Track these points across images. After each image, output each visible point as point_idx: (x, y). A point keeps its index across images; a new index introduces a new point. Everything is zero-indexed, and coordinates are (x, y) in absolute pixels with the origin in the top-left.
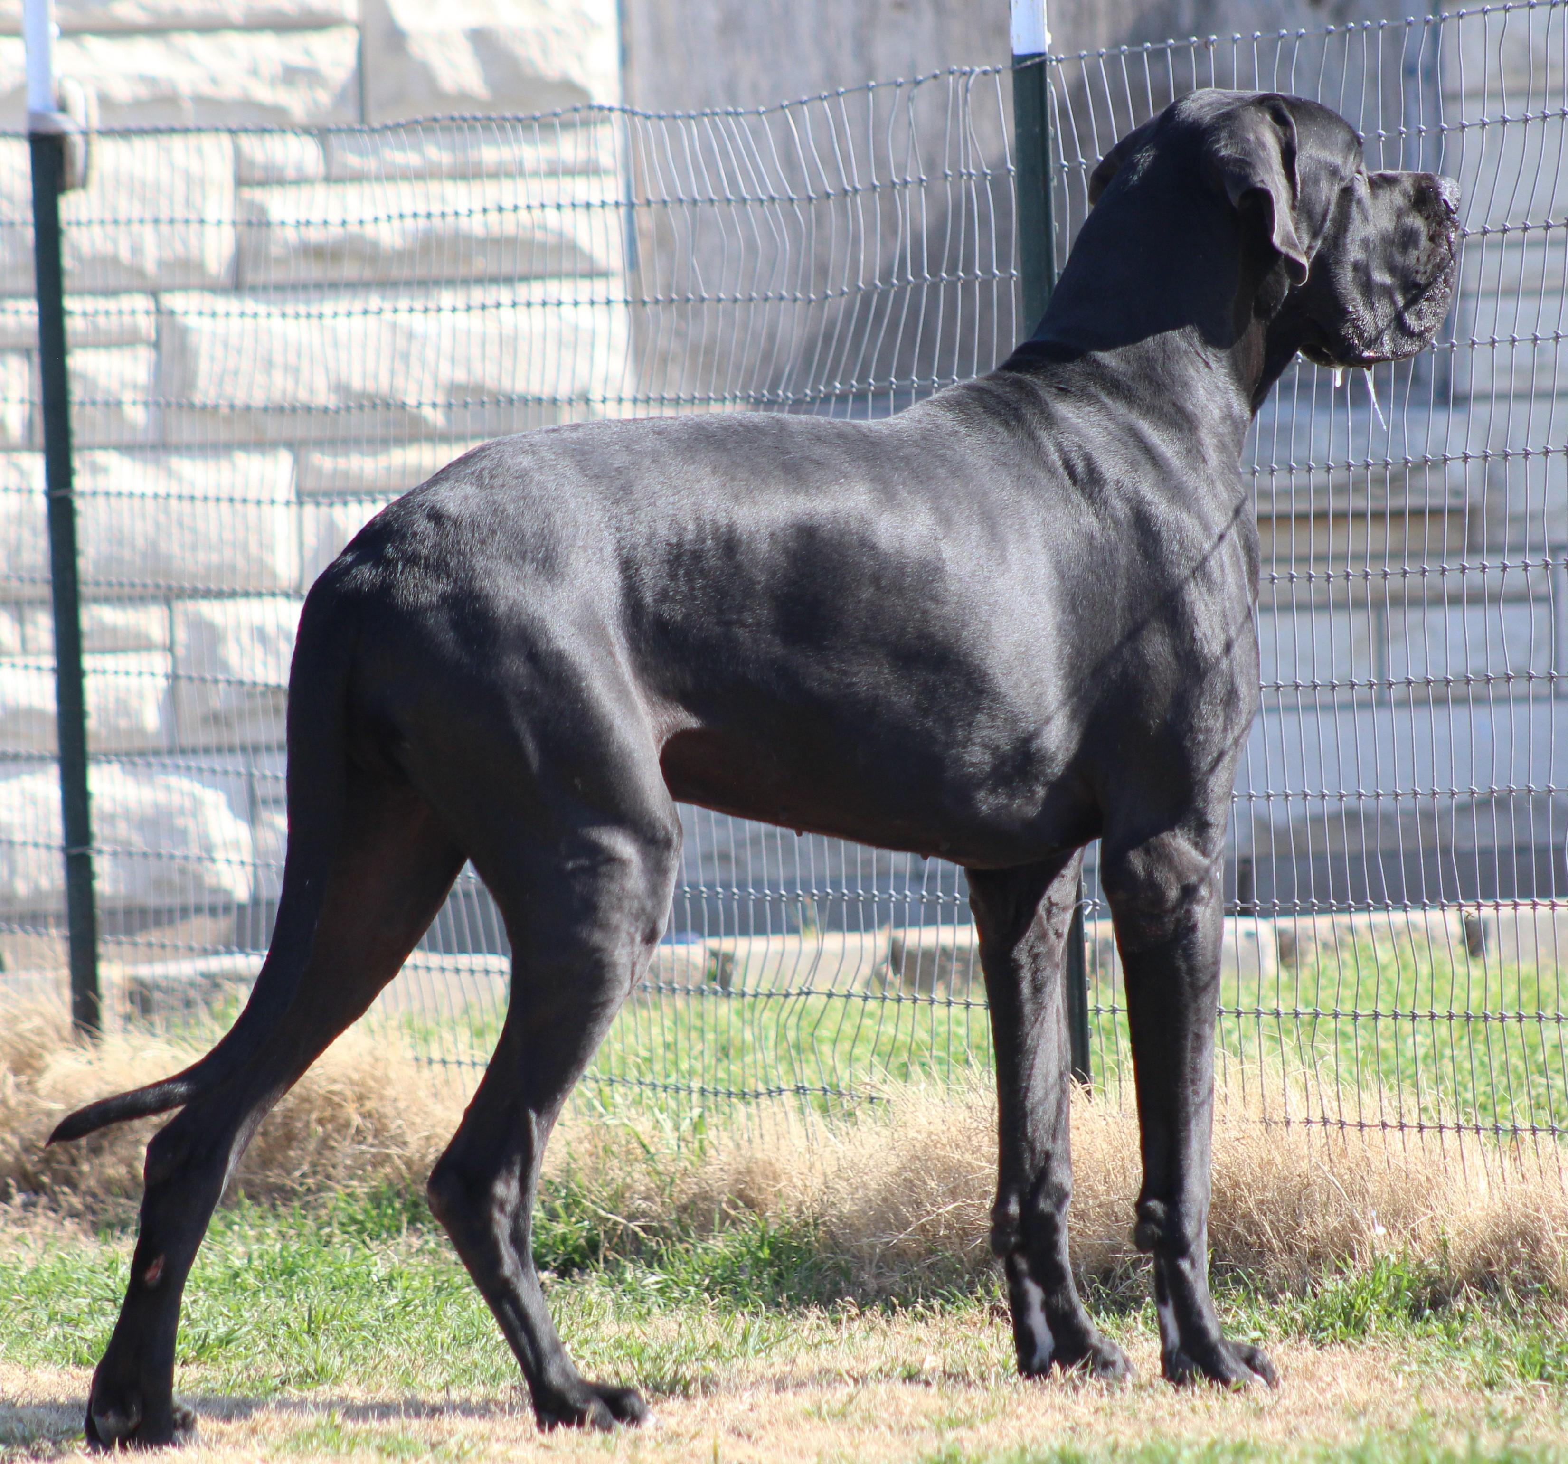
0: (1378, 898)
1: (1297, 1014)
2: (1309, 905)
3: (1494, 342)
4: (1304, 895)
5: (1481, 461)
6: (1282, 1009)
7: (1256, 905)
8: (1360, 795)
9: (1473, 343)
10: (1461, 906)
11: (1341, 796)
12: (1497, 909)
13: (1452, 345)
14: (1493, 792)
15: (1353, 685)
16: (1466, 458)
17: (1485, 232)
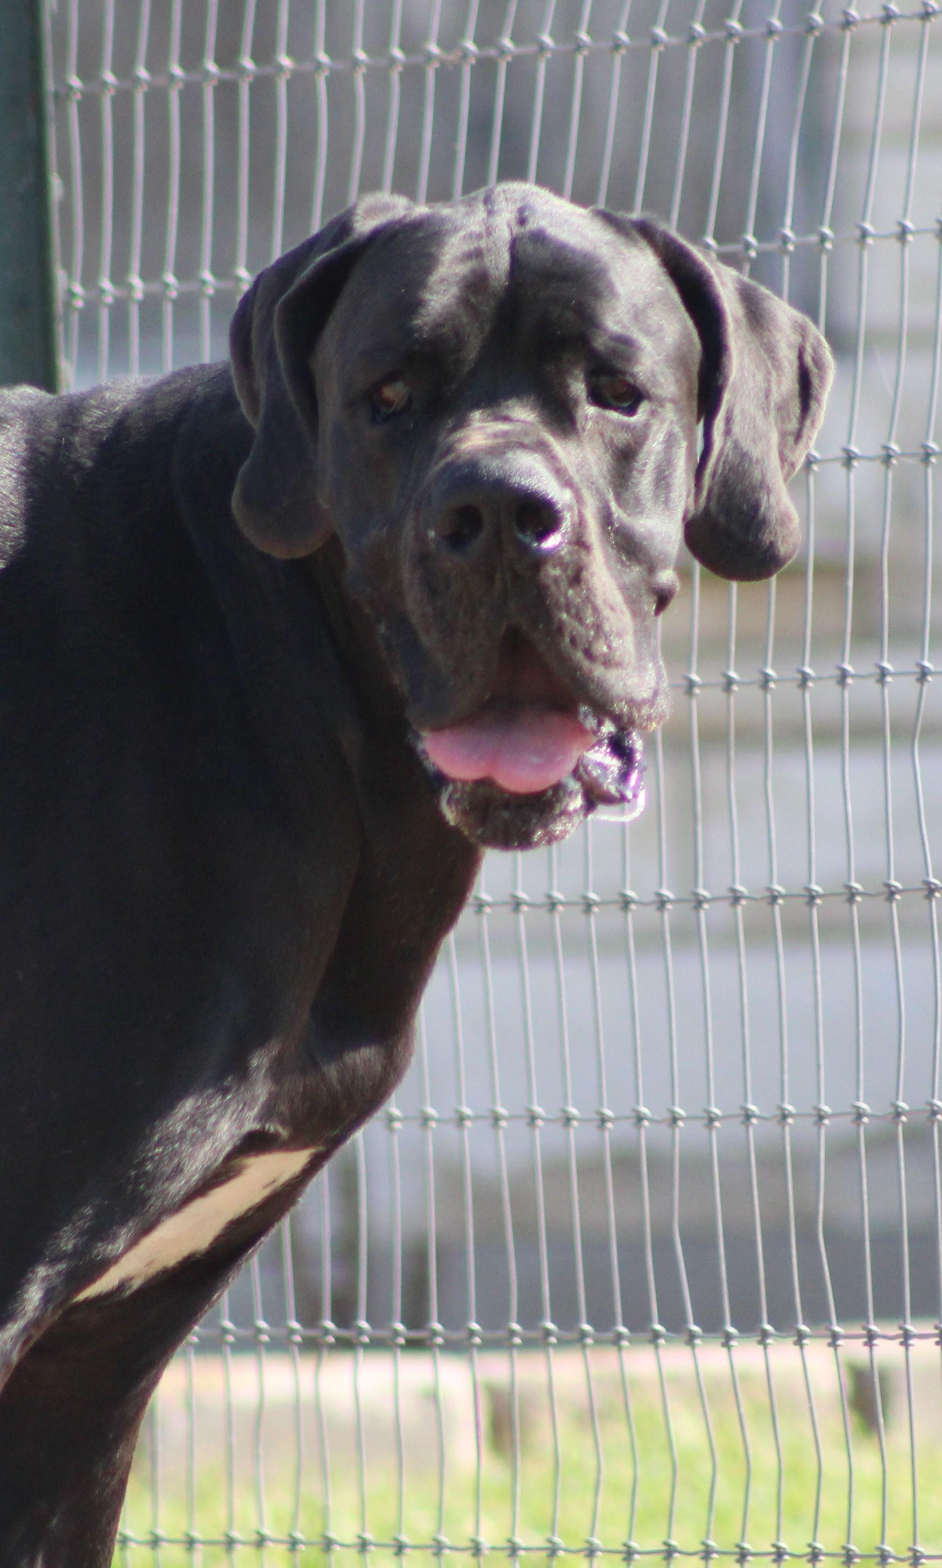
0: (675, 1324)
1: (513, 1550)
2: (537, 1334)
3: (903, 234)
4: (530, 1317)
5: (878, 466)
6: (486, 1540)
7: (434, 1333)
8: (640, 1118)
9: (864, 234)
10: (835, 1337)
11: (603, 1120)
12: (905, 1344)
13: (823, 238)
14: (898, 1114)
15: (626, 903)
16: (849, 459)
17: (888, 17)
